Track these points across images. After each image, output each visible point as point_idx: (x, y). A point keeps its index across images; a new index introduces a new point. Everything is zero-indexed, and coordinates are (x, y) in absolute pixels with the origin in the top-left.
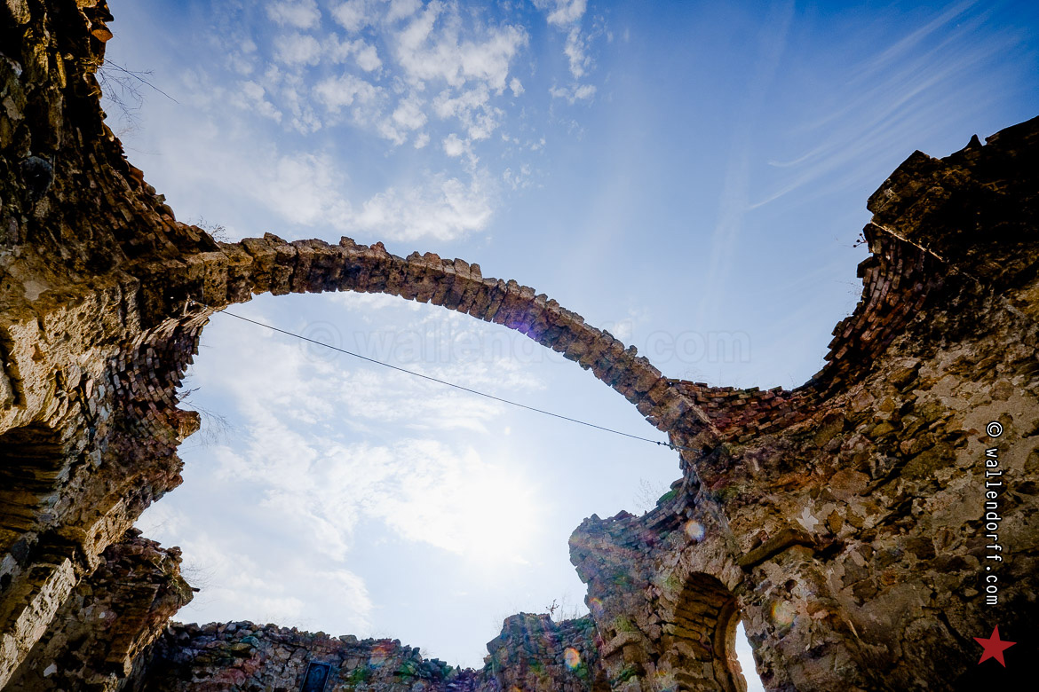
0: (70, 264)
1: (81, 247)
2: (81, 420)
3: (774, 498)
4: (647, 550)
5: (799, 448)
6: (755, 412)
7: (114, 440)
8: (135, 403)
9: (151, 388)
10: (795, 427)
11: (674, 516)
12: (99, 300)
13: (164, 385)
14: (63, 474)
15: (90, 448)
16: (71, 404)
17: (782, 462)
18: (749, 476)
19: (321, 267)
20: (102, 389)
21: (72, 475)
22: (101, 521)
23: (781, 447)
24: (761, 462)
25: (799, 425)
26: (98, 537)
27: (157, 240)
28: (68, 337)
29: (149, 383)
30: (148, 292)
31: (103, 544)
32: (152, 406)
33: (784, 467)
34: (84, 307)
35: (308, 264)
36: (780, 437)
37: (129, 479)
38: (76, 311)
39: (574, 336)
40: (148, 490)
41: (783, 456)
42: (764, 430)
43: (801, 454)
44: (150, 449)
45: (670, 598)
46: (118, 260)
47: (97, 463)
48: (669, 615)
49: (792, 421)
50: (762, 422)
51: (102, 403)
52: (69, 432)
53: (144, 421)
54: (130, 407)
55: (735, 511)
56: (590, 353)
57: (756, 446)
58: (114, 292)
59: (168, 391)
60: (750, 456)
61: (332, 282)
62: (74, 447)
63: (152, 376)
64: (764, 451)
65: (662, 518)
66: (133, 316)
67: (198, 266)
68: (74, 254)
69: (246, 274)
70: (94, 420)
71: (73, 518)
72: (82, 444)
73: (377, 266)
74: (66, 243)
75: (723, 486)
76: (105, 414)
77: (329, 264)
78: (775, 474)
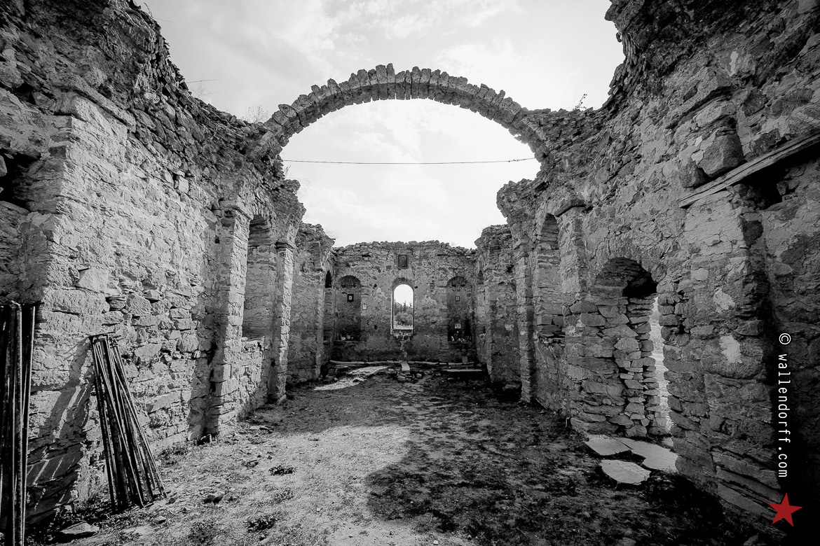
0: (232, 170)
1: (230, 162)
2: (263, 206)
3: (572, 182)
4: (534, 200)
5: (590, 152)
6: (572, 129)
7: (275, 206)
8: (274, 190)
9: (275, 182)
10: (590, 139)
11: (544, 183)
12: (247, 178)
13: (279, 178)
14: (269, 225)
15: (271, 213)
16: (257, 204)
17: (581, 161)
18: (562, 171)
19: (310, 112)
20: (261, 193)
21: (271, 223)
22: (289, 234)
23: (581, 152)
24: (570, 161)
25: (593, 138)
26: (290, 238)
27: (247, 143)
28: (247, 194)
29: (273, 181)
30: (257, 165)
31: (293, 239)
32: (279, 188)
33: (581, 163)
34: (245, 183)
35: (304, 115)
36: (582, 145)
37: (288, 217)
38: (244, 186)
39: (461, 96)
40: (297, 218)
41: (582, 157)
42: (575, 141)
43: (591, 155)
44: (288, 203)
45: (540, 224)
46: (241, 159)
47: (276, 216)
48: (539, 232)
49: (590, 135)
50: (575, 135)
51: (265, 197)
52: (262, 213)
53: (280, 195)
54: (273, 192)
55: (556, 188)
56: (474, 104)
57: (569, 152)
58: (249, 172)
59: (281, 180)
60: (565, 158)
61: (318, 115)
62: (266, 215)
63: (273, 178)
64: (573, 154)
65: (539, 184)
66: (258, 174)
67: (266, 144)
68: (231, 166)
69: (283, 134)
70: (266, 204)
71: (280, 235)
72: (268, 213)
73: (335, 97)
74: (226, 164)
75: (552, 175)
76: (267, 199)
77: (313, 109)
78: (576, 168)
